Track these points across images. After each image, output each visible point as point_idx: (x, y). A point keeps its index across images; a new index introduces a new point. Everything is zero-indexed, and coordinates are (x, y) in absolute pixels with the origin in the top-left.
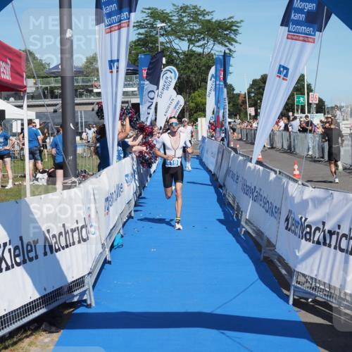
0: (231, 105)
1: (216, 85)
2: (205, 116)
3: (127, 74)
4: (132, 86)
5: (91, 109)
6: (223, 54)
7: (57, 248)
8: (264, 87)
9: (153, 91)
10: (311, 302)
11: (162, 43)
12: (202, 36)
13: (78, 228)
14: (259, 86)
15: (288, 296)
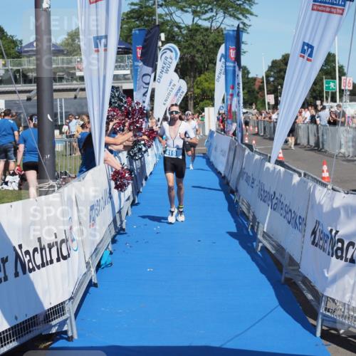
0: (246, 91)
1: (226, 66)
2: (213, 106)
3: (118, 53)
4: (124, 68)
5: (73, 97)
6: (236, 29)
7: (31, 267)
8: (286, 69)
9: (148, 75)
10: (343, 333)
11: (160, 16)
12: (210, 7)
13: (56, 243)
14: (279, 69)
15: (315, 327)
